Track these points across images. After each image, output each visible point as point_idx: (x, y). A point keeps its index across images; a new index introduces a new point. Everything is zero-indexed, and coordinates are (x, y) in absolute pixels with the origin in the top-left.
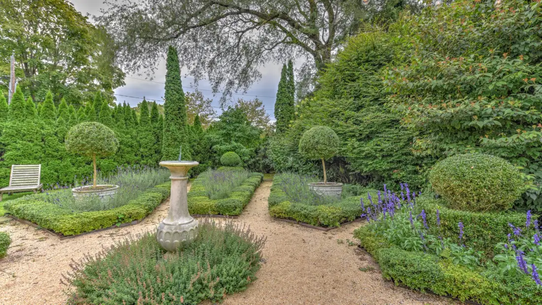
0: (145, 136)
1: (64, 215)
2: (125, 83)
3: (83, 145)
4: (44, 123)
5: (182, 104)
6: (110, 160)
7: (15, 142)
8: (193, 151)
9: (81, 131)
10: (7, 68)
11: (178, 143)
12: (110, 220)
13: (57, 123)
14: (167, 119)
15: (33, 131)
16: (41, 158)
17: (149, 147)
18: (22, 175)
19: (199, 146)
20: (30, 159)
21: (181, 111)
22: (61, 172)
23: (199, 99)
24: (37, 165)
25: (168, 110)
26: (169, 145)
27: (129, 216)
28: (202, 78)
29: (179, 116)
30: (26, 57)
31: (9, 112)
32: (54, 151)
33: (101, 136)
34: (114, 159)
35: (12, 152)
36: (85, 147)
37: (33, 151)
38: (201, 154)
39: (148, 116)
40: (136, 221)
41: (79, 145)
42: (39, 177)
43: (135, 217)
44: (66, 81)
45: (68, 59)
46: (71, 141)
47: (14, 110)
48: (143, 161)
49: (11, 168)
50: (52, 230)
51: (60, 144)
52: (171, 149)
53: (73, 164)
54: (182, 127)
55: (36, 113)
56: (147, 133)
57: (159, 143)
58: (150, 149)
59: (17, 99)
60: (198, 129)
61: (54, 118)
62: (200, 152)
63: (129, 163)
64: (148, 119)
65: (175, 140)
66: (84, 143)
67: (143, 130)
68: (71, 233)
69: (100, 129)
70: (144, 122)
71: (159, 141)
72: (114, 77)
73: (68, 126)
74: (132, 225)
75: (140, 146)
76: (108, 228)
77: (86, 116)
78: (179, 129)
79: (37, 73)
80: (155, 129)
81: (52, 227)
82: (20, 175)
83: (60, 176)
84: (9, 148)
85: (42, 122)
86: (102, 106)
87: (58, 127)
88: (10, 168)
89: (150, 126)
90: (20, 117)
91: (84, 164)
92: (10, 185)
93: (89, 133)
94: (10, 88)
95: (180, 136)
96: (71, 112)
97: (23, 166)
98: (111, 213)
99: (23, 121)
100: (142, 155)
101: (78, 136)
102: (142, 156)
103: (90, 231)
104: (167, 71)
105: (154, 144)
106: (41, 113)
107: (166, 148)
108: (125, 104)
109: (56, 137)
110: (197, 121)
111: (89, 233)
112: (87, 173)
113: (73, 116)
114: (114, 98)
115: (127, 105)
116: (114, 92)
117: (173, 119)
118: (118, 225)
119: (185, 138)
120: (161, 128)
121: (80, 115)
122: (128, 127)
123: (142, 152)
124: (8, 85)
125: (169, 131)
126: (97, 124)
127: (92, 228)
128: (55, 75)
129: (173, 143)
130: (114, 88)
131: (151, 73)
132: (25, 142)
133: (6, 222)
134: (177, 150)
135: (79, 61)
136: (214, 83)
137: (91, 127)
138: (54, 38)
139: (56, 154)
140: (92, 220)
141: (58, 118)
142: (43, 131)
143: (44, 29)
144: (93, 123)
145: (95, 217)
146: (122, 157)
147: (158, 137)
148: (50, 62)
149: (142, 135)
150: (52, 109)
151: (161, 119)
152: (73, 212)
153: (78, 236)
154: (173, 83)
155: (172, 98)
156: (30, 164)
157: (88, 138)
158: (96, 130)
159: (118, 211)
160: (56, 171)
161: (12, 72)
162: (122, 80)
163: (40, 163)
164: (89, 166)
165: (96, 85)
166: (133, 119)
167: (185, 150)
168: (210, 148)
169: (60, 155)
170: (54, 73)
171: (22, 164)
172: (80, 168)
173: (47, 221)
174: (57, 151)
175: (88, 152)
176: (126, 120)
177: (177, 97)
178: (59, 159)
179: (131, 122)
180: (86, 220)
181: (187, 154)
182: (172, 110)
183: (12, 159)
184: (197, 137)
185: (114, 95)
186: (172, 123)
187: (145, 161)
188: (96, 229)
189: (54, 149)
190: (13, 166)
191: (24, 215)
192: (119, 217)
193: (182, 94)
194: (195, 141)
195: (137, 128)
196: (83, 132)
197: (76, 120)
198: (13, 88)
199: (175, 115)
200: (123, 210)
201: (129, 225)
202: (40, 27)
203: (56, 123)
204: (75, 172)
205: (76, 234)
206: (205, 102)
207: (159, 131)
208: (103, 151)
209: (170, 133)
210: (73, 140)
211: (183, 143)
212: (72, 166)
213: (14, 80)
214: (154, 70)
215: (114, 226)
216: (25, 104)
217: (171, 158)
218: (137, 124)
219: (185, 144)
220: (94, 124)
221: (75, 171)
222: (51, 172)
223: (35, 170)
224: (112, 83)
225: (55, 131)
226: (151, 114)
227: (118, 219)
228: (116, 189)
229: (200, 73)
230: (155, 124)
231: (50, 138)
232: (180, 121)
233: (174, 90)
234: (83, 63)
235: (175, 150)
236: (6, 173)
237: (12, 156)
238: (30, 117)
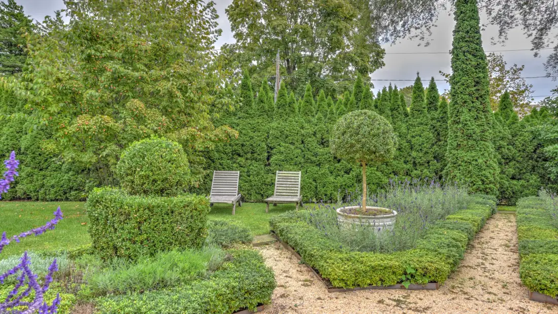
0: (419, 133)
1: (331, 251)
2: (385, 63)
3: (352, 146)
4: (304, 121)
5: (481, 75)
6: (372, 168)
7: (279, 145)
8: (499, 156)
9: (349, 124)
10: (273, 68)
11: (474, 143)
12: (394, 273)
13: (316, 121)
14: (456, 103)
15: (294, 131)
16: (300, 163)
17: (425, 149)
18: (285, 183)
19: (510, 147)
20: (291, 165)
21: (479, 87)
22: (319, 181)
23: (497, 69)
24: (298, 173)
25: (456, 87)
26: (459, 145)
27: (423, 273)
28: (514, 25)
29: (477, 96)
30: (288, 53)
31: (275, 112)
32: (313, 156)
33: (375, 131)
34: (377, 168)
35: (276, 156)
36: (354, 149)
37: (294, 155)
38: (514, 162)
39: (423, 101)
40: (434, 285)
41: (347, 146)
42: (299, 186)
43: (433, 275)
44: (322, 72)
45: (324, 45)
46: (337, 140)
47: (279, 108)
48: (415, 172)
49: (276, 175)
50: (317, 272)
51: (319, 146)
52: (461, 153)
53: (331, 173)
54: (482, 115)
55: (297, 110)
56: (421, 127)
57: (440, 143)
58: (426, 153)
59: (282, 96)
60: (507, 117)
61: (313, 114)
62: (514, 159)
63: (395, 173)
64: (424, 106)
65: (469, 137)
66: (353, 142)
67: (416, 123)
68: (342, 284)
69: (373, 120)
70: (418, 111)
71: (440, 140)
72: (371, 58)
73: (326, 124)
74: (428, 290)
75: (412, 148)
76: (390, 287)
77: (345, 109)
78: (476, 119)
79: (297, 69)
80: (434, 121)
81: (317, 268)
82: (283, 183)
83: (318, 186)
84: (274, 152)
85: (302, 120)
86: (363, 94)
87: (316, 125)
88: (274, 174)
89: (427, 117)
90: (283, 116)
91: (343, 173)
92: (275, 194)
93: (359, 127)
94: (276, 88)
95: (478, 131)
96: (329, 105)
97: (286, 172)
98: (393, 260)
99: (286, 120)
100: (414, 162)
101: (345, 132)
102: (415, 164)
103: (366, 286)
104: (455, 22)
105: (433, 145)
106: (301, 110)
107: (454, 152)
108: (390, 88)
109: (314, 138)
110: (506, 103)
111: (364, 289)
112: (345, 185)
113: (331, 110)
114: (372, 85)
115: (393, 88)
116: (370, 78)
117: (465, 102)
118: (407, 285)
119: (487, 134)
120: (443, 120)
121: (338, 109)
122: (395, 120)
123: (414, 158)
124: (274, 85)
125: (458, 123)
126: (369, 112)
127: (369, 282)
128: (312, 68)
129: (465, 142)
130: (371, 72)
131: (427, 34)
132: (287, 145)
133: (271, 242)
134: (473, 154)
135: (334, 45)
136: (534, 32)
137: (362, 118)
138: (311, 24)
139: (314, 159)
140: (368, 269)
141: (316, 114)
142: (303, 132)
143: (303, 18)
144: (363, 111)
145: (373, 264)
146: (387, 165)
147: (439, 134)
148: (308, 53)
149: (414, 132)
150: (311, 104)
151: (444, 105)
152: (341, 247)
153: (349, 290)
154: (466, 41)
155: (464, 66)
156: (291, 170)
157: (358, 134)
158: (368, 121)
159: (405, 258)
160: (315, 180)
161: (278, 72)
162: (380, 60)
163: (300, 170)
164: (348, 176)
165: (351, 72)
166: (402, 108)
167: (486, 154)
168: (535, 152)
169: (319, 161)
170: (311, 65)
171: (285, 171)
172: (339, 177)
173: (312, 256)
174: (316, 155)
175: (358, 155)
176: (392, 110)
177: (474, 63)
178: (317, 165)
179: (399, 114)
180: (362, 267)
181: (491, 162)
182: (463, 87)
183: (277, 164)
184: (507, 133)
185: (371, 81)
186: (465, 110)
187: (418, 172)
188: (374, 285)
189: (312, 153)
190: (277, 172)
191: (288, 238)
192: (408, 272)
193: (483, 58)
194: (502, 139)
195: (407, 122)
196: (351, 125)
197: (335, 115)
198: (278, 87)
199: (470, 95)
200: (413, 259)
201: (423, 289)
202: (300, 16)
203: (314, 120)
204: (333, 183)
205: (348, 287)
206: (508, 72)
207: (439, 124)
208: (377, 154)
209: (460, 125)
210: (339, 138)
211: (483, 142)
212: (330, 174)
213: (279, 80)
214: (431, 30)
215: (399, 285)
216: (288, 100)
217: (461, 168)
218: (406, 115)
219: (486, 143)
220: (365, 113)
221: (333, 181)
222: (310, 181)
223: (296, 178)
224: (369, 65)
225: (314, 130)
226: (427, 98)
227: (405, 273)
228: (393, 217)
229: (512, 17)
230: (432, 112)
231: (309, 139)
232: (478, 104)
233: (468, 51)
234: (338, 47)
235: (469, 154)
236: (272, 180)
237: (277, 160)
238: (292, 115)
